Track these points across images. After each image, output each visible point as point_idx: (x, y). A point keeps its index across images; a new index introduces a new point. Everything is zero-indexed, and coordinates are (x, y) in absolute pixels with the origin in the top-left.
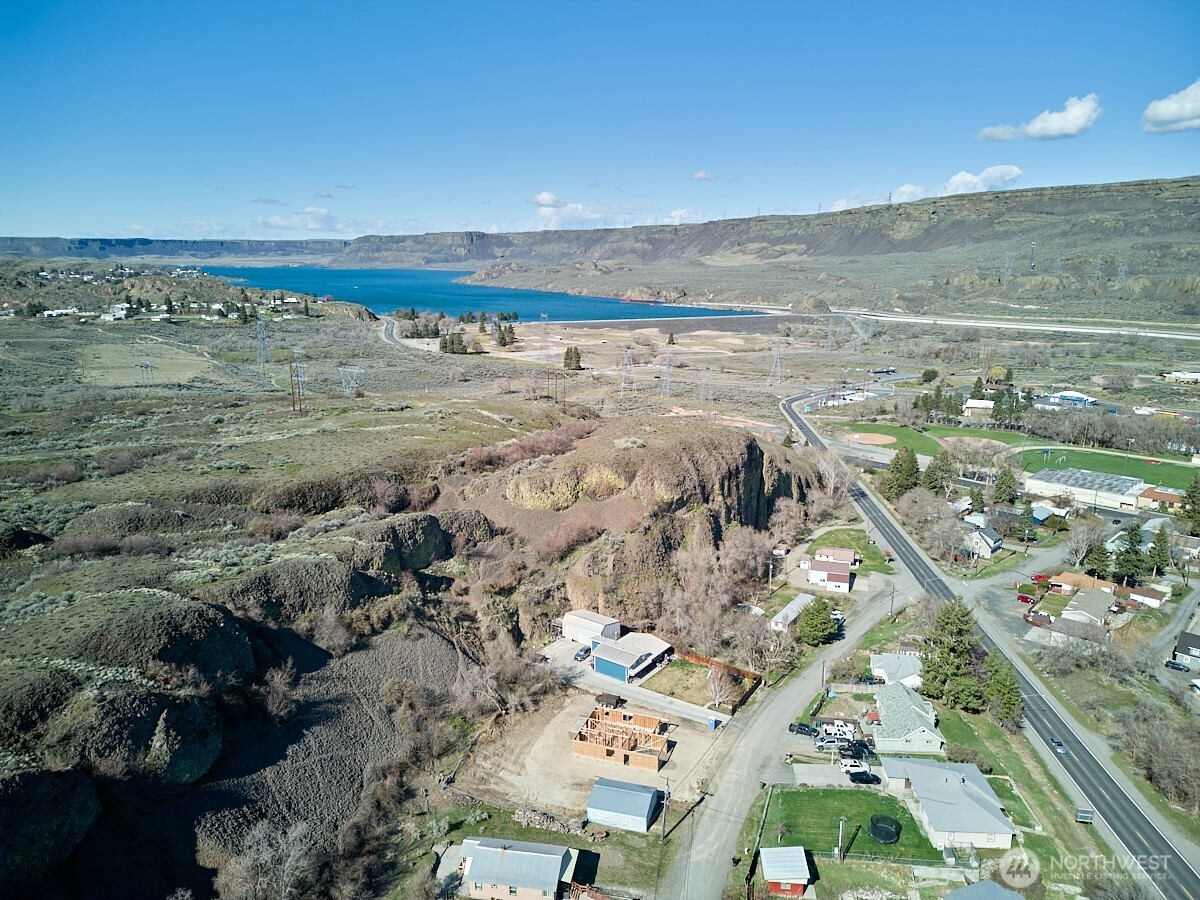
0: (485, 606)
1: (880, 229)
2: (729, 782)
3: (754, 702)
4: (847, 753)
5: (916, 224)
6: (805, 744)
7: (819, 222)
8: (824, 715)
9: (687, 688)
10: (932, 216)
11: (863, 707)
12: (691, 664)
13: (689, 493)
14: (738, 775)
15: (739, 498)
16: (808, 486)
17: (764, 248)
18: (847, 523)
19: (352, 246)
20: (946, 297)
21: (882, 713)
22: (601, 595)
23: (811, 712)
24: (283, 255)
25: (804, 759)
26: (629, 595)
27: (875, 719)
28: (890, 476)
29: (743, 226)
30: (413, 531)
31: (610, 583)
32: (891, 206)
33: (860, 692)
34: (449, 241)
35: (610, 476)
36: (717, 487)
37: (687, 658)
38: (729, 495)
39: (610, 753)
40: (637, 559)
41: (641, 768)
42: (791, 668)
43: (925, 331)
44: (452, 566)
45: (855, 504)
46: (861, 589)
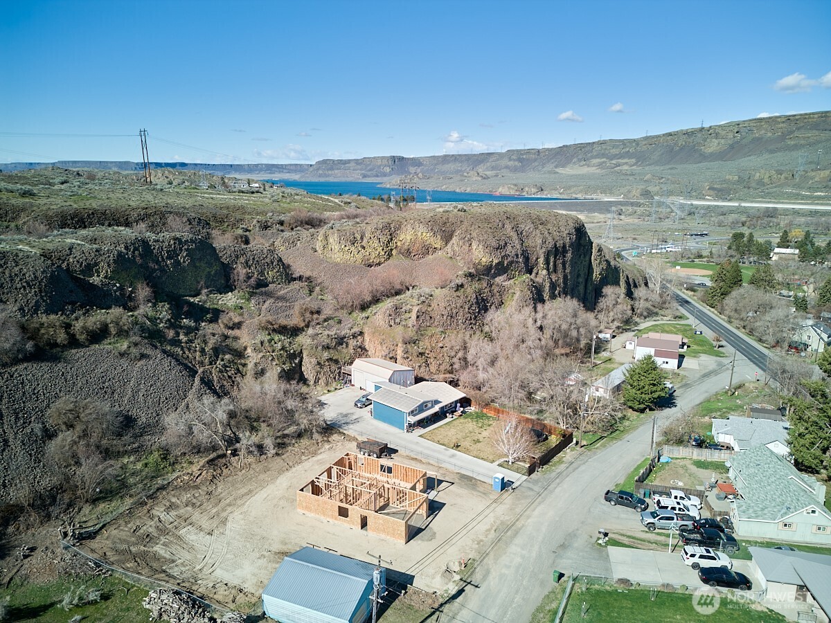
0: (258, 341)
1: (694, 146)
2: (508, 567)
3: (561, 462)
4: (692, 536)
5: (723, 141)
6: (628, 520)
7: (646, 142)
8: (656, 481)
9: (478, 441)
10: (736, 135)
11: (712, 476)
12: (488, 418)
13: (509, 259)
14: (523, 557)
15: (565, 277)
16: (635, 286)
17: (603, 162)
18: (673, 319)
19: (315, 167)
20: (749, 188)
21: (739, 486)
22: (400, 345)
23: (636, 478)
24: (270, 173)
25: (625, 540)
26: (433, 348)
27: (730, 492)
28: (714, 285)
29: (589, 148)
30: (174, 250)
31: (411, 333)
32: (703, 128)
33: (703, 459)
34: (379, 162)
35: (426, 235)
36: (541, 260)
37: (485, 411)
38: (555, 271)
39: (343, 513)
40: (445, 313)
41: (383, 536)
42: (611, 428)
43: (732, 211)
44: (229, 300)
45: (680, 308)
46: (691, 367)
